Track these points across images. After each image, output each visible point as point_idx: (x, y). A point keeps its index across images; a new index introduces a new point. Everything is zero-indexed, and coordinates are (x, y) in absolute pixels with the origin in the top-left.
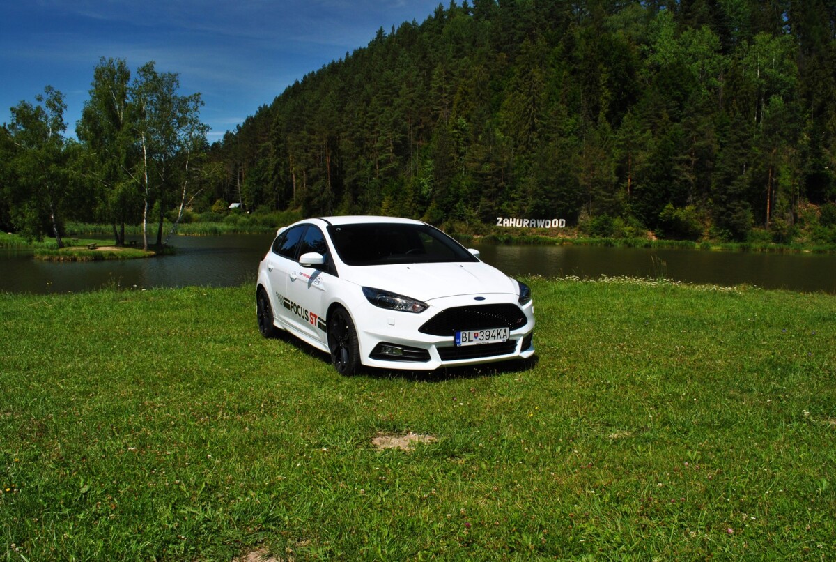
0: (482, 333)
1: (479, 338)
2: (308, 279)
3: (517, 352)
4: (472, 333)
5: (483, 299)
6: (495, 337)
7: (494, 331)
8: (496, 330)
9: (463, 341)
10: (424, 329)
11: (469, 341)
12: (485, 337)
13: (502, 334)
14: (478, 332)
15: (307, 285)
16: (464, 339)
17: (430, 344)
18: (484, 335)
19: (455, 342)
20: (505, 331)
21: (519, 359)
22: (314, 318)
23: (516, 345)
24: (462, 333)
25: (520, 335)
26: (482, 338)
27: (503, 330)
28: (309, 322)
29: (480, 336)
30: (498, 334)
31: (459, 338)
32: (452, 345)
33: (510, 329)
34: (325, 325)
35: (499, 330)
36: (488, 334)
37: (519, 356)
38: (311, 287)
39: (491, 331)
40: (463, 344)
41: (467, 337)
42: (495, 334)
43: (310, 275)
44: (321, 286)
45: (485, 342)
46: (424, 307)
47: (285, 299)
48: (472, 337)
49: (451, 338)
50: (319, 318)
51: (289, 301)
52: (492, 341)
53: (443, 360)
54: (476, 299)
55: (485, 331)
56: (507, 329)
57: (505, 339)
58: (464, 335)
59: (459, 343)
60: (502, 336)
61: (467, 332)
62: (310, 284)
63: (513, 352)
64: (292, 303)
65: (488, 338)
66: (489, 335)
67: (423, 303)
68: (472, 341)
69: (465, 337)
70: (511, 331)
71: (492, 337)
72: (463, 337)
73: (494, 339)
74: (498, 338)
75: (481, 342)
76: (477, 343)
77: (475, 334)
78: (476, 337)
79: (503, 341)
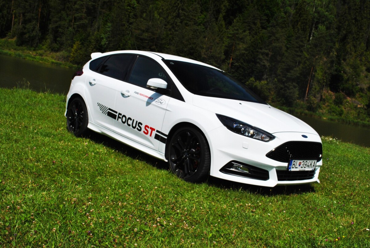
1: (301, 166)
2: (146, 99)
3: (315, 178)
4: (299, 161)
5: (306, 137)
6: (309, 166)
7: (309, 162)
8: (310, 161)
9: (293, 168)
10: (271, 155)
11: (296, 168)
13: (313, 164)
14: (301, 161)
15: (145, 103)
16: (294, 166)
17: (272, 167)
18: (304, 165)
19: (288, 168)
22: (150, 130)
23: (315, 173)
24: (293, 161)
25: (319, 166)
27: (314, 161)
28: (142, 132)
30: (311, 164)
31: (291, 165)
32: (286, 169)
33: (317, 162)
34: (166, 138)
35: (312, 161)
36: (306, 163)
37: (316, 181)
38: (150, 106)
39: (308, 161)
40: (292, 170)
41: (295, 164)
43: (149, 96)
44: (164, 106)
45: (303, 169)
46: (271, 137)
47: (109, 109)
48: (297, 166)
49: (286, 164)
50: (157, 131)
51: (116, 112)
52: (306, 169)
53: (279, 180)
54: (303, 136)
55: (305, 161)
56: (316, 161)
57: (313, 169)
59: (290, 168)
61: (296, 161)
62: (148, 103)
63: (312, 178)
64: (120, 114)
66: (306, 165)
67: (271, 134)
68: (297, 168)
69: (294, 165)
70: (317, 163)
71: (308, 166)
72: (293, 164)
73: (308, 168)
74: (310, 168)
75: (301, 169)
76: (299, 169)
77: (300, 162)
78: (300, 165)
79: (311, 170)
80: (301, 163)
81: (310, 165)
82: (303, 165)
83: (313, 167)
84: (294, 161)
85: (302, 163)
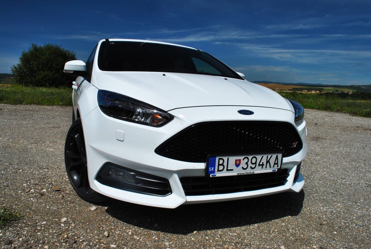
0: (246, 160)
1: (241, 166)
3: (289, 185)
4: (232, 160)
5: (251, 113)
6: (263, 165)
7: (262, 158)
8: (265, 157)
9: (218, 171)
10: (164, 150)
11: (227, 170)
12: (250, 165)
13: (272, 161)
14: (241, 158)
16: (221, 168)
17: (171, 172)
18: (249, 163)
19: (207, 171)
20: (277, 158)
21: (289, 193)
23: (288, 175)
24: (217, 159)
25: (294, 163)
26: (245, 166)
27: (274, 156)
29: (243, 164)
30: (268, 162)
31: (214, 166)
32: (203, 174)
33: (284, 156)
35: (269, 156)
36: (254, 161)
37: (290, 189)
39: (259, 157)
40: (218, 175)
41: (225, 164)
42: (264, 161)
45: (249, 171)
46: (167, 118)
48: (232, 165)
49: (201, 166)
52: (258, 171)
53: (187, 193)
54: (241, 112)
55: (250, 157)
56: (280, 156)
57: (276, 168)
58: (221, 162)
59: (214, 172)
60: (272, 165)
61: (225, 159)
63: (283, 183)
65: (253, 166)
66: (256, 163)
67: (166, 112)
68: (232, 170)
69: (222, 165)
70: (284, 158)
71: (259, 165)
72: (219, 165)
73: (262, 168)
74: (266, 167)
75: (244, 172)
76: (239, 173)
77: (236, 160)
78: (237, 165)
79: (273, 171)
80: (240, 160)
81: (265, 163)
82: (247, 163)
83: (276, 166)
84: (219, 159)
85: (242, 161)
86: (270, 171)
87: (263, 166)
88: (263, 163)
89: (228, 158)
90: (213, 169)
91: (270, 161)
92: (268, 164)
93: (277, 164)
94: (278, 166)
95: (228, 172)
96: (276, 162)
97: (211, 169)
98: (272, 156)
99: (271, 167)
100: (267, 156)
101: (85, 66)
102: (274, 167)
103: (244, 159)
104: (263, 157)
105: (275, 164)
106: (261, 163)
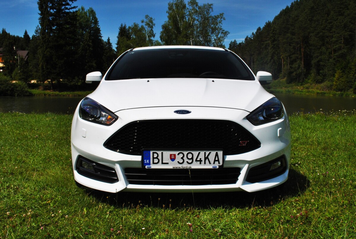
0: (181, 155)
1: (176, 160)
3: (239, 184)
4: (167, 154)
5: (188, 112)
8: (202, 153)
9: (154, 163)
10: (111, 144)
11: (162, 163)
12: (186, 160)
13: (212, 158)
14: (176, 153)
16: (156, 161)
17: (114, 163)
18: (185, 158)
19: (143, 162)
20: (217, 155)
23: (239, 173)
24: (151, 152)
25: (245, 162)
26: (181, 161)
27: (213, 153)
29: (179, 158)
30: (206, 158)
31: (149, 159)
32: (140, 166)
33: (225, 154)
35: (207, 153)
36: (190, 156)
39: (195, 153)
40: (153, 167)
41: (160, 157)
42: (202, 156)
45: (185, 166)
48: (167, 159)
49: (138, 158)
52: (196, 166)
53: (127, 182)
54: (177, 112)
55: (185, 153)
56: (220, 153)
57: (217, 165)
58: (155, 156)
59: (149, 164)
60: (212, 162)
61: (160, 153)
65: (190, 161)
66: (192, 158)
67: (113, 113)
68: (167, 163)
69: (157, 158)
70: (225, 156)
71: (196, 160)
72: (154, 158)
73: (200, 163)
74: (205, 163)
75: (180, 166)
76: (174, 166)
77: (171, 155)
78: (173, 159)
79: (213, 167)
80: (175, 155)
81: (203, 159)
82: (182, 158)
83: (217, 162)
84: (153, 153)
85: (177, 156)
86: (210, 167)
87: (202, 162)
88: (200, 159)
89: (162, 153)
90: (148, 161)
91: (209, 157)
92: (207, 161)
93: (218, 160)
94: (219, 163)
95: (163, 165)
96: (217, 159)
97: (147, 161)
98: (210, 153)
99: (211, 163)
100: (205, 153)
101: (100, 76)
102: (214, 163)
103: (178, 154)
104: (199, 153)
105: (215, 161)
106: (198, 159)
